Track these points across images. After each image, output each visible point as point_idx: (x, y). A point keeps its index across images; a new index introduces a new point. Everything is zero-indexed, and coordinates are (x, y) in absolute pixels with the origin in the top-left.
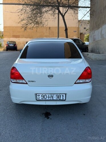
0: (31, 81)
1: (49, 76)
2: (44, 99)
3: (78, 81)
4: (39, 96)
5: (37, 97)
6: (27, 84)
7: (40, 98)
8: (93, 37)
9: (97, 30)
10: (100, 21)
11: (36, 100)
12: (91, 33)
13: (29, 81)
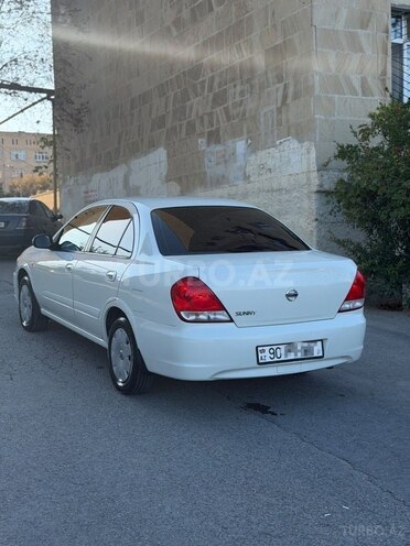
0: (244, 313)
1: (288, 296)
2: (276, 359)
3: (347, 306)
4: (264, 351)
5: (260, 355)
6: (232, 321)
7: (267, 356)
8: (83, 195)
9: (102, 171)
10: (119, 143)
11: (259, 363)
12: (72, 181)
13: (239, 314)
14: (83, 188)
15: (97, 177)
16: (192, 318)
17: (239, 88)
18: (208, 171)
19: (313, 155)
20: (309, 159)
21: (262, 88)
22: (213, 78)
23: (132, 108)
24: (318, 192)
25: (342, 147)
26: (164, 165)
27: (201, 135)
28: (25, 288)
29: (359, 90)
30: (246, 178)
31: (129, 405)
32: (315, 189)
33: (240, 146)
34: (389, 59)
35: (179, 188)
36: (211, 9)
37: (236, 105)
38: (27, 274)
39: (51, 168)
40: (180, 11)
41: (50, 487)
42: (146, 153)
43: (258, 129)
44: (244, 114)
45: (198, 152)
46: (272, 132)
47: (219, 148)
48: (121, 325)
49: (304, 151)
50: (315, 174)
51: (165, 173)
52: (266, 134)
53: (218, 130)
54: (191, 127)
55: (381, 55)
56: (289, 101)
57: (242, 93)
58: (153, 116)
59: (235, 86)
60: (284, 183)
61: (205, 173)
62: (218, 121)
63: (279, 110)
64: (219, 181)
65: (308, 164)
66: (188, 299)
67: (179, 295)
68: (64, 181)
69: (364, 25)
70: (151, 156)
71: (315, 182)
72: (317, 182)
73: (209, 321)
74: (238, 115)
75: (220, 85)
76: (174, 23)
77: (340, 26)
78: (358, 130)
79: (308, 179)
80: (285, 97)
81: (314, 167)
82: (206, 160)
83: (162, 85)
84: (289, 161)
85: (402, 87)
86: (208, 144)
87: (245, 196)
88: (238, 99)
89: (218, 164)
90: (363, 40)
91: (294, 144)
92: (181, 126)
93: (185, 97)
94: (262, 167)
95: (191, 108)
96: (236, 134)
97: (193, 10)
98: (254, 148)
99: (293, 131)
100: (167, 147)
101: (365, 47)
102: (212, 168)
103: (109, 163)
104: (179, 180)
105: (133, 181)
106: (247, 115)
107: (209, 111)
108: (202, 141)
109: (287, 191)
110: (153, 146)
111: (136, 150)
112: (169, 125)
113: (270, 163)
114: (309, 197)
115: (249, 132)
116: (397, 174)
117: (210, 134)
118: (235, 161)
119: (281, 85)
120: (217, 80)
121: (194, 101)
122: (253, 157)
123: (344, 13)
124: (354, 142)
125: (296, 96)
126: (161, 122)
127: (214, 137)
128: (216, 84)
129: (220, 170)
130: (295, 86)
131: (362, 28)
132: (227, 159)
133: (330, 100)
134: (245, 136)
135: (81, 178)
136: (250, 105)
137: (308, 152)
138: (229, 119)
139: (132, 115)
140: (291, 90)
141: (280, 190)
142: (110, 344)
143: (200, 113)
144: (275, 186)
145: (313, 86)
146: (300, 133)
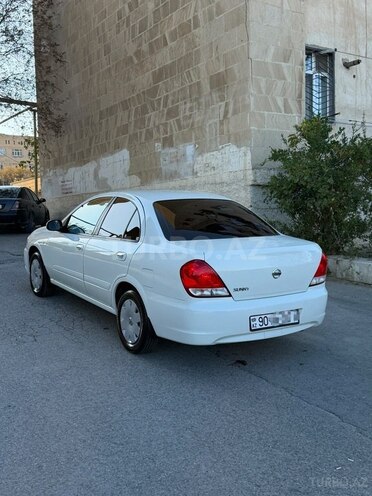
0: (240, 289)
1: (274, 274)
2: (264, 326)
4: (255, 320)
5: (252, 323)
6: (230, 295)
7: (257, 324)
8: (61, 184)
9: (76, 166)
10: (90, 145)
11: (251, 330)
12: (51, 173)
13: (236, 290)
14: (61, 179)
15: (72, 170)
16: (199, 293)
17: (188, 105)
18: (164, 168)
19: (249, 157)
20: (245, 160)
21: (207, 105)
22: (167, 96)
23: (101, 118)
24: (252, 185)
25: (275, 151)
26: (127, 163)
27: (158, 140)
28: (35, 262)
29: (283, 109)
30: (195, 174)
31: (140, 363)
32: (251, 183)
33: (190, 149)
34: (304, 86)
35: (139, 180)
36: (166, 44)
37: (185, 118)
38: (37, 251)
39: (33, 163)
40: (140, 45)
41: (96, 448)
42: (112, 154)
43: (204, 136)
44: (193, 125)
45: (155, 153)
46: (216, 139)
47: (172, 150)
48: (129, 297)
49: (241, 153)
50: (250, 172)
51: (127, 169)
52: (210, 140)
53: (171, 136)
54: (149, 134)
55: (298, 82)
56: (229, 115)
57: (191, 109)
58: (118, 125)
59: (185, 103)
60: (225, 177)
61: (161, 169)
62: (171, 130)
63: (221, 123)
64: (173, 176)
65: (245, 164)
66: (196, 278)
67: (187, 275)
68: (45, 173)
69: (286, 59)
70: (117, 155)
71: (250, 178)
72: (252, 177)
73: (212, 296)
74: (188, 126)
75: (173, 102)
76: (136, 54)
77: (269, 60)
78: (287, 139)
79: (245, 176)
80: (226, 112)
81: (249, 166)
82: (162, 160)
83: (126, 101)
84: (229, 161)
85: (312, 101)
86: (164, 146)
87: (193, 187)
88: (188, 113)
89: (171, 162)
90: (285, 71)
91: (234, 148)
92: (141, 133)
93: (144, 110)
94: (207, 165)
95: (149, 119)
96: (186, 140)
97: (151, 45)
98: (201, 150)
99: (232, 139)
100: (129, 149)
101: (287, 76)
102: (166, 166)
103: (82, 159)
104: (140, 174)
105: (102, 174)
106: (196, 126)
107: (163, 121)
108: (158, 145)
109: (228, 185)
110: (118, 147)
111: (104, 150)
112: (131, 132)
113: (214, 163)
114: (245, 189)
115: (196, 138)
116: (322, 173)
117: (165, 139)
118: (186, 160)
119: (223, 104)
120: (170, 98)
121: (152, 114)
122: (200, 158)
123: (272, 50)
124: (284, 147)
125: (235, 112)
126: (124, 130)
127: (168, 142)
128: (169, 101)
129: (173, 167)
130: (235, 105)
131: (285, 61)
132: (179, 159)
133: (262, 116)
134: (194, 141)
135: (59, 170)
136: (198, 118)
137: (245, 155)
138: (180, 128)
139: (101, 124)
140: (231, 107)
141: (222, 183)
142: (119, 312)
143: (157, 124)
144: (218, 180)
145: (249, 105)
146: (238, 140)
